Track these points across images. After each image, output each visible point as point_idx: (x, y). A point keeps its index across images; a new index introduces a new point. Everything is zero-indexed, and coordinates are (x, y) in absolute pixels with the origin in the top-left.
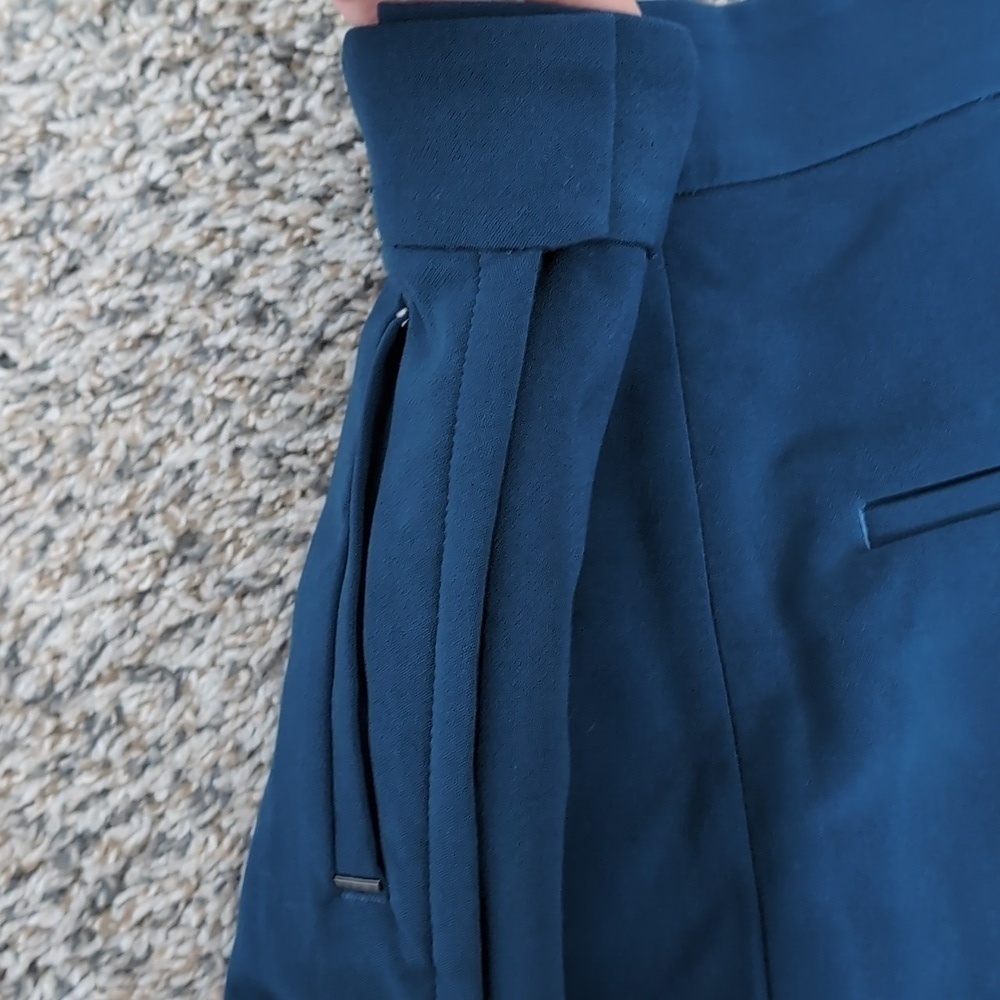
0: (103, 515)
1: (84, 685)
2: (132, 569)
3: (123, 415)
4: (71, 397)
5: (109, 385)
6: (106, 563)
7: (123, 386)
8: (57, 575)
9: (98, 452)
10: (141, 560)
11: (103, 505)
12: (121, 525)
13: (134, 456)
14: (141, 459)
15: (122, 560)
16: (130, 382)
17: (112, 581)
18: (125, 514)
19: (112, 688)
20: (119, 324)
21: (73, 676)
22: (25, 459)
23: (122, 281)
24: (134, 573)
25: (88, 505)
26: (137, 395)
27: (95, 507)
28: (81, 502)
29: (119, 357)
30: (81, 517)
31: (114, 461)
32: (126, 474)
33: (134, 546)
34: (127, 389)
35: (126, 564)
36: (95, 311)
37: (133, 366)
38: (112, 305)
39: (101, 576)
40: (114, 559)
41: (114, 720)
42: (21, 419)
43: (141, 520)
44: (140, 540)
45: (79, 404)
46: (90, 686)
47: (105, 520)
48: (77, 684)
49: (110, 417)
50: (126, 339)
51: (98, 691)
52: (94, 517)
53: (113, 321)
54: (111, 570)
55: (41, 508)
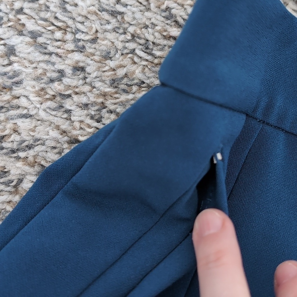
0: (90, 91)
1: (15, 155)
2: (82, 126)
3: (136, 59)
4: (121, 31)
5: (142, 41)
6: (73, 113)
7: (147, 48)
8: (47, 96)
9: (112, 64)
10: (89, 126)
11: (94, 87)
12: (94, 104)
13: (125, 80)
14: (127, 84)
15: (82, 118)
16: (152, 49)
17: (68, 122)
18: (100, 100)
19: (27, 169)
20: (169, 22)
21: (15, 146)
22: (79, 36)
23: (185, 7)
24: (81, 128)
25: (88, 80)
26: (149, 58)
27: (90, 84)
28: (87, 75)
29: (157, 34)
30: (81, 82)
31: (115, 74)
32: (115, 84)
33: (92, 118)
34: (148, 51)
35: (81, 122)
36: (164, 7)
37: (159, 45)
38: (173, 11)
39: (65, 116)
40: (78, 115)
41: (14, 184)
42: (93, 18)
43: (104, 110)
44: (96, 117)
45: (122, 37)
46: (18, 158)
47: (89, 94)
48: (13, 151)
49: (130, 55)
50: (165, 31)
51: (20, 164)
52: (87, 88)
53: (167, 18)
54: (73, 118)
55: (68, 62)
